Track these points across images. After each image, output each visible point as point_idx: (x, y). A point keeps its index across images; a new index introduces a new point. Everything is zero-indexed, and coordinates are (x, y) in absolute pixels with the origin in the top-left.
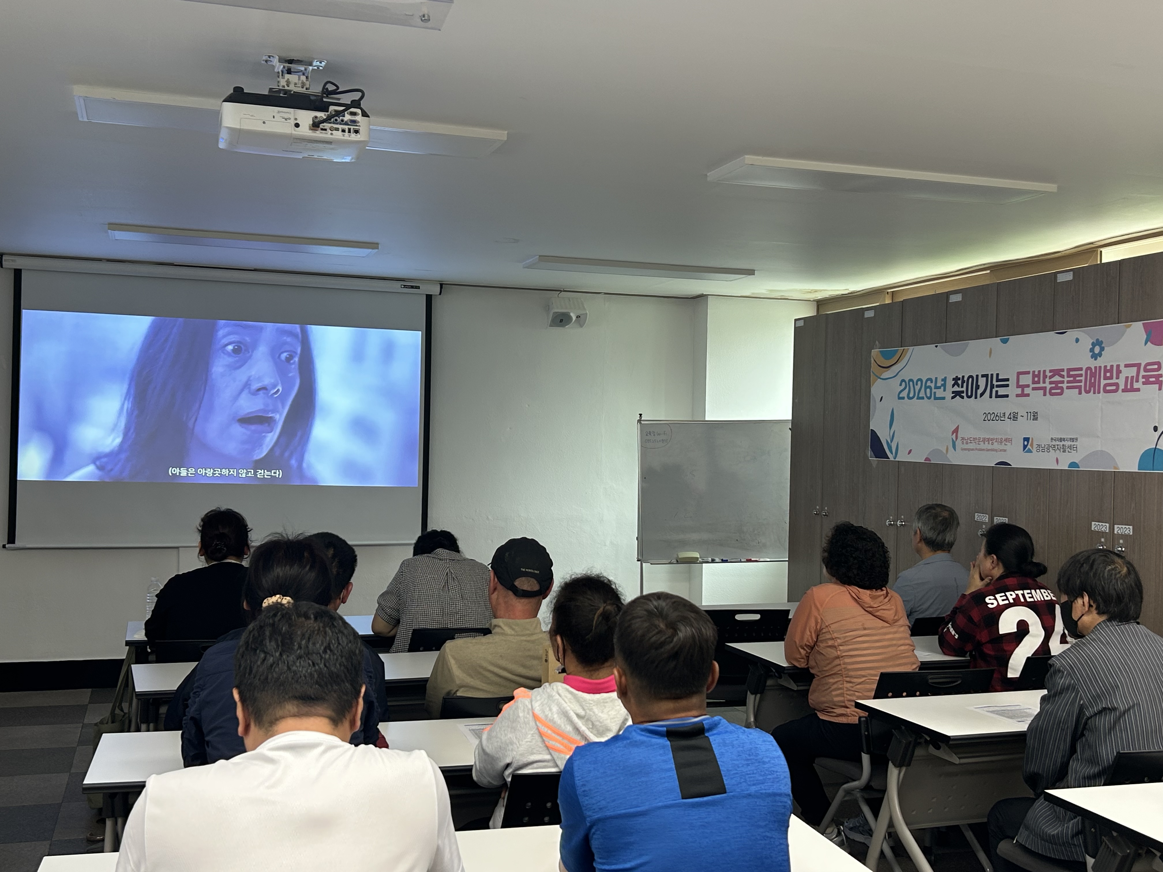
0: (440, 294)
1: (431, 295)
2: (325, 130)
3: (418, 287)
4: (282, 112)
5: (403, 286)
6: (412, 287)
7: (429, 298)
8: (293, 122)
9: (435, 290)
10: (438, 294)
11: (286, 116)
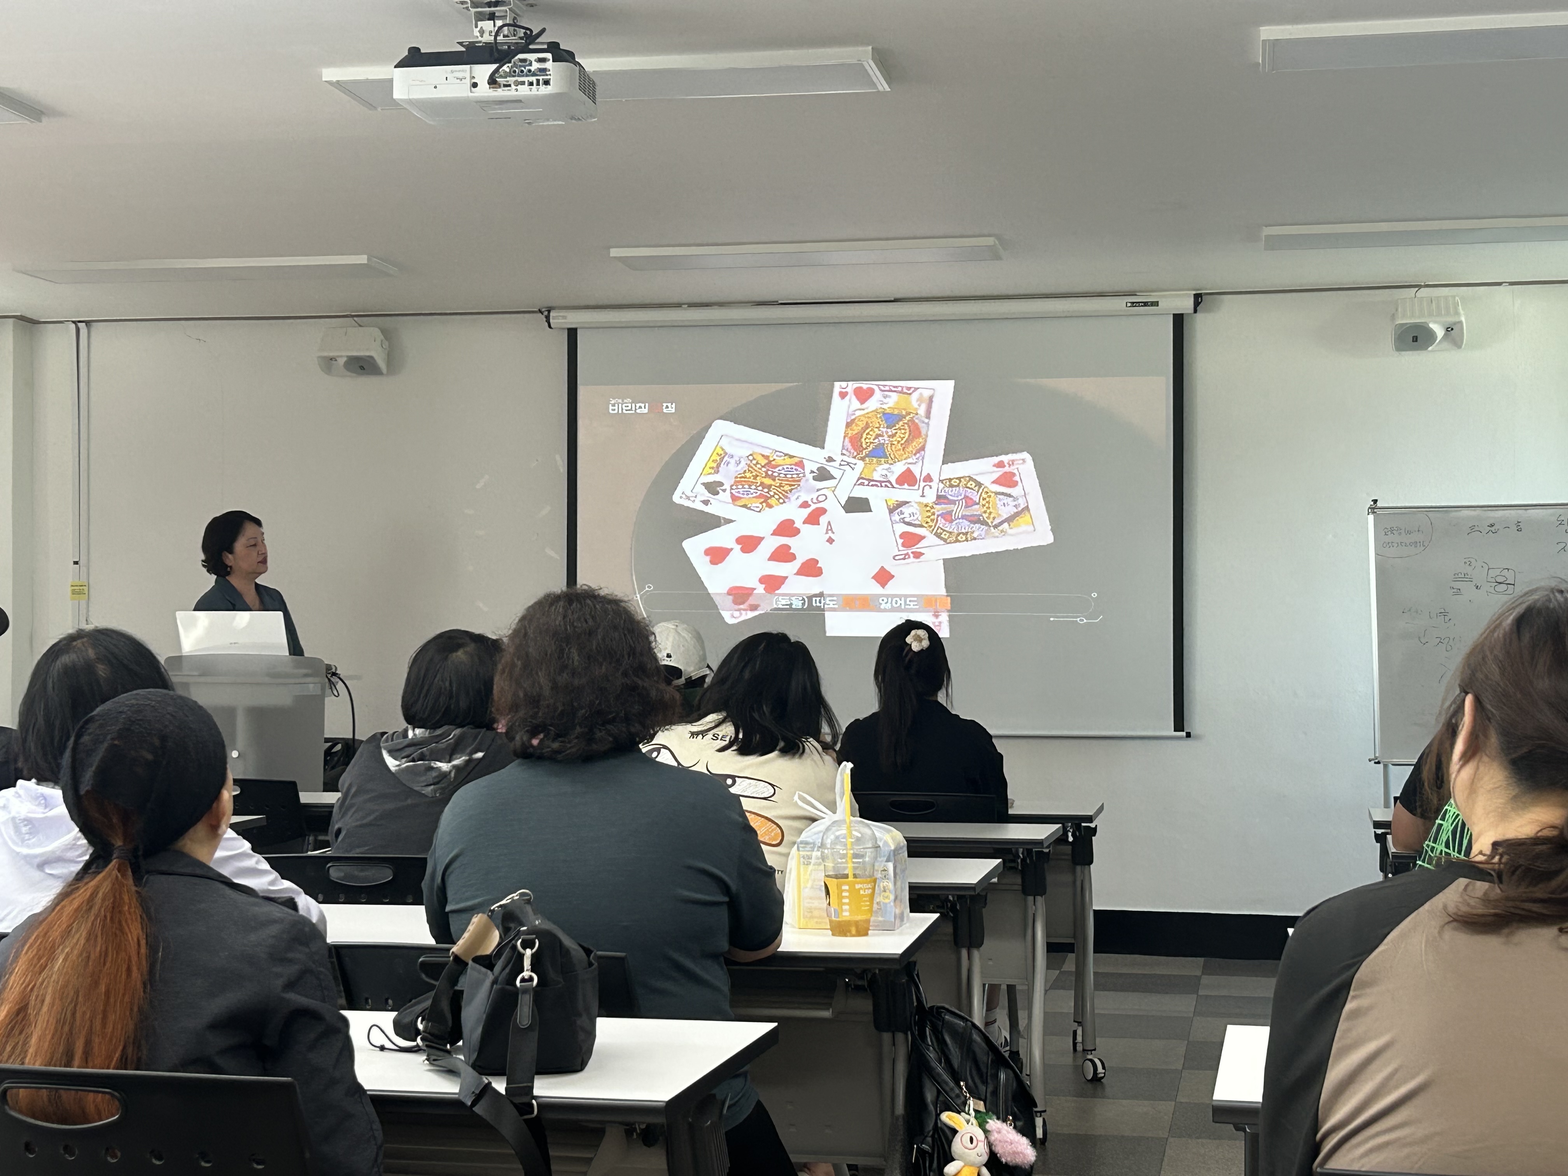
0: (1195, 311)
1: (1182, 315)
2: (510, 86)
3: (1155, 304)
4: (456, 71)
5: (1129, 305)
6: (1146, 304)
7: (1179, 320)
8: (468, 82)
9: (1186, 304)
10: (1192, 311)
11: (460, 75)
